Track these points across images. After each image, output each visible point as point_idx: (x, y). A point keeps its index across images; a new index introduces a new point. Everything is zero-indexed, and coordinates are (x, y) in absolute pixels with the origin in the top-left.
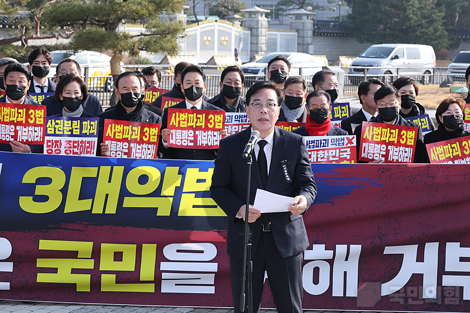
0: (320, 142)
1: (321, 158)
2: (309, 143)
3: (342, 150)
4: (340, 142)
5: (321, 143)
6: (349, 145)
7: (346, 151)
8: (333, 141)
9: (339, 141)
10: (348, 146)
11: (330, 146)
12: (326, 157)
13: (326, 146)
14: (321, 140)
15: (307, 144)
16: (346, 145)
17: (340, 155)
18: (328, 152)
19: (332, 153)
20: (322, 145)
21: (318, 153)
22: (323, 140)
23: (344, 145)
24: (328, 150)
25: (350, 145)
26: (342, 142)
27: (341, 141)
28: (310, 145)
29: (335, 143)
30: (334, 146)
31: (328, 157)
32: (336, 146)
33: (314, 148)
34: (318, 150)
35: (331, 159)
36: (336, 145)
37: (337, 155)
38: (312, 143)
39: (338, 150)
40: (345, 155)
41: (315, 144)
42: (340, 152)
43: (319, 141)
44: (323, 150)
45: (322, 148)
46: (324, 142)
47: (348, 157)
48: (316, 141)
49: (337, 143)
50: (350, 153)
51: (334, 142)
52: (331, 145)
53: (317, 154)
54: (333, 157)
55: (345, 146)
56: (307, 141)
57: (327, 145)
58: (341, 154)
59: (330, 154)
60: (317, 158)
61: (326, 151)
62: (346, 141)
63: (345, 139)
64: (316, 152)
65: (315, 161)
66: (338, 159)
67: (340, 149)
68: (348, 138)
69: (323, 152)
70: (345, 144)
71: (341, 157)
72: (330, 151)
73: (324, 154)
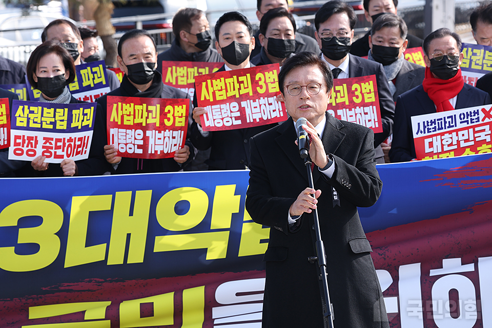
0: (443, 121)
1: (449, 145)
2: (428, 125)
3: (477, 129)
4: (473, 117)
5: (445, 123)
6: (487, 120)
7: (484, 130)
8: (462, 116)
9: (471, 116)
10: (485, 122)
11: (459, 126)
12: (455, 143)
13: (453, 126)
14: (445, 118)
15: (425, 127)
16: (483, 120)
17: (475, 138)
18: (457, 135)
19: (463, 135)
20: (447, 125)
21: (443, 137)
22: (448, 117)
23: (478, 121)
24: (457, 131)
25: (490, 121)
26: (476, 116)
27: (474, 115)
28: (430, 127)
29: (466, 119)
30: (465, 125)
31: (458, 142)
32: (468, 124)
33: (435, 131)
34: (442, 134)
35: (463, 144)
36: (467, 122)
37: (472, 138)
38: (431, 125)
39: (471, 130)
40: (482, 136)
41: (437, 125)
42: (475, 132)
43: (441, 119)
44: (450, 132)
45: (448, 130)
46: (450, 119)
47: (488, 139)
48: (438, 120)
49: (469, 119)
50: (490, 132)
51: (464, 118)
52: (461, 123)
53: (442, 140)
54: (466, 141)
55: (481, 122)
56: (424, 122)
57: (454, 124)
58: (476, 135)
59: (461, 138)
60: (442, 145)
61: (454, 134)
62: (482, 115)
63: (480, 112)
64: (439, 137)
65: (440, 150)
66: (472, 143)
67: (473, 127)
68: (483, 110)
69: (450, 136)
70: (481, 119)
71: (477, 139)
72: (460, 133)
73: (451, 138)
